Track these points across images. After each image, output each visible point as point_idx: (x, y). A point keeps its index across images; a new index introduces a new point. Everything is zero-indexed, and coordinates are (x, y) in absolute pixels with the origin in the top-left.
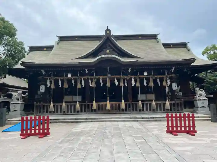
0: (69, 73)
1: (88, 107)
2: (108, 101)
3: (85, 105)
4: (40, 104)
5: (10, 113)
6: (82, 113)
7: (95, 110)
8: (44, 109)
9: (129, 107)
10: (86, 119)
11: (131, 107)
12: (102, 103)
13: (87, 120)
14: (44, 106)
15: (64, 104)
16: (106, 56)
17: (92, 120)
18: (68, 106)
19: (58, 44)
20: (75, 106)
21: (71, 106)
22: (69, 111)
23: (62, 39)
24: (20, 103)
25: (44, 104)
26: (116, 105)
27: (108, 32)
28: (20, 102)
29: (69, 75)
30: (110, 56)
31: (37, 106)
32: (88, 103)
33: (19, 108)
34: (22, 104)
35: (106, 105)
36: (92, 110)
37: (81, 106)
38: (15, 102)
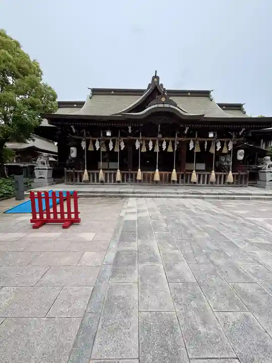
0: (107, 130)
1: (132, 177)
2: (157, 170)
3: (128, 174)
4: (72, 171)
5: (35, 180)
6: (124, 184)
7: (140, 181)
8: (76, 177)
9: (182, 178)
10: (133, 193)
11: (184, 178)
12: (149, 172)
13: (134, 195)
14: (76, 174)
15: (101, 171)
16: (161, 105)
17: (142, 195)
18: (106, 174)
19: (90, 98)
20: (115, 174)
21: (110, 174)
22: (108, 180)
23: (96, 92)
24: (47, 168)
25: (76, 171)
26: (166, 174)
27: (156, 80)
28: (46, 166)
29: (108, 134)
30: (166, 105)
31: (67, 173)
32: (132, 172)
33: (45, 174)
34: (48, 169)
35: (153, 175)
36: (136, 180)
37: (123, 175)
38: (41, 166)
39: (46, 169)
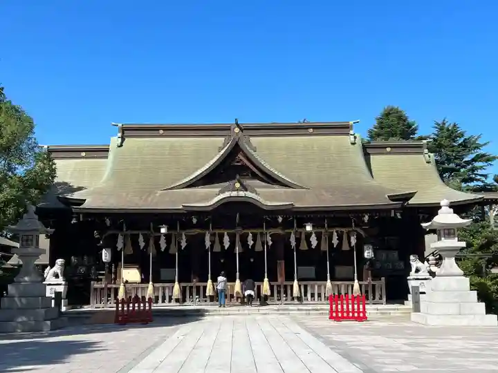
1: (198, 292)
2: (237, 281)
3: (191, 287)
4: (103, 285)
6: (187, 304)
8: (108, 295)
9: (279, 292)
11: (282, 292)
15: (151, 285)
16: (234, 194)
19: (119, 147)
21: (164, 288)
22: (160, 299)
23: (128, 132)
25: (110, 286)
27: (237, 131)
28: (61, 280)
30: (242, 193)
36: (205, 297)
37: (183, 289)
38: (54, 280)
39: (60, 284)
